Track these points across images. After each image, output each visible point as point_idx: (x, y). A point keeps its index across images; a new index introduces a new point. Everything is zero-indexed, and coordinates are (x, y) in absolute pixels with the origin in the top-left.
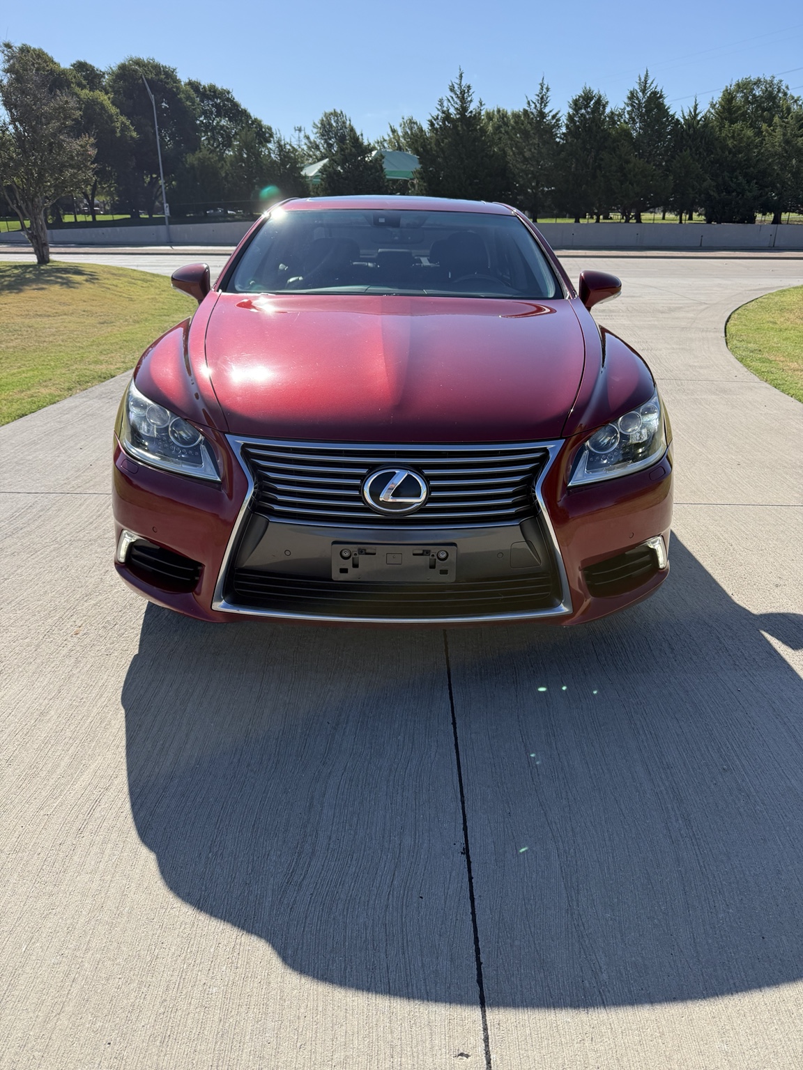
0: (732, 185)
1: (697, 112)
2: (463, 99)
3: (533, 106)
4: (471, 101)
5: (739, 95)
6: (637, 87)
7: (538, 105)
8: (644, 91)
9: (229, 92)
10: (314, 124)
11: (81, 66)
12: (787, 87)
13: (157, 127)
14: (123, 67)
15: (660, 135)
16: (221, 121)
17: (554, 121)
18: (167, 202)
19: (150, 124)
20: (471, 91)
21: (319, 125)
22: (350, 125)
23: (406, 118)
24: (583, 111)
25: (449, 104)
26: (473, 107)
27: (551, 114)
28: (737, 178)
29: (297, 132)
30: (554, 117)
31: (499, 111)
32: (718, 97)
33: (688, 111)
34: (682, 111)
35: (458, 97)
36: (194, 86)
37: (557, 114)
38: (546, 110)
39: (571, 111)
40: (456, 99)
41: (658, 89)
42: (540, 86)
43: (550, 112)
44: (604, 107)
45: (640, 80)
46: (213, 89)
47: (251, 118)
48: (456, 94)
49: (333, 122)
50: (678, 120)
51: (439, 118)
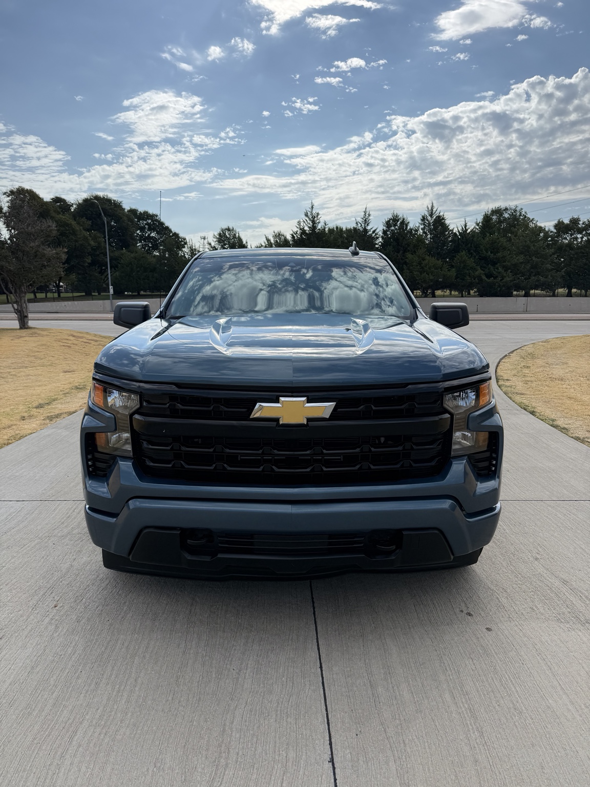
0: (495, 273)
1: (467, 228)
2: (313, 222)
3: (360, 225)
4: (319, 222)
5: (494, 217)
6: (427, 213)
7: (363, 225)
8: (431, 215)
9: (157, 216)
10: (214, 235)
11: (57, 200)
12: (526, 213)
13: (107, 237)
14: (86, 201)
15: (444, 243)
16: (151, 233)
17: (374, 234)
18: (112, 285)
19: (103, 236)
20: (319, 216)
21: (218, 237)
22: (239, 236)
23: (276, 232)
24: (393, 228)
25: (304, 224)
26: (319, 227)
27: (372, 230)
28: (498, 269)
29: (203, 240)
30: (374, 232)
31: (337, 228)
32: (480, 219)
33: (461, 228)
34: (457, 228)
35: (310, 220)
36: (133, 212)
37: (375, 230)
38: (369, 228)
39: (385, 228)
40: (309, 221)
41: (441, 214)
42: (364, 213)
43: (371, 229)
44: (407, 226)
45: (428, 209)
46: (146, 213)
47: (172, 232)
48: (309, 218)
49: (227, 234)
50: (455, 233)
51: (298, 233)
